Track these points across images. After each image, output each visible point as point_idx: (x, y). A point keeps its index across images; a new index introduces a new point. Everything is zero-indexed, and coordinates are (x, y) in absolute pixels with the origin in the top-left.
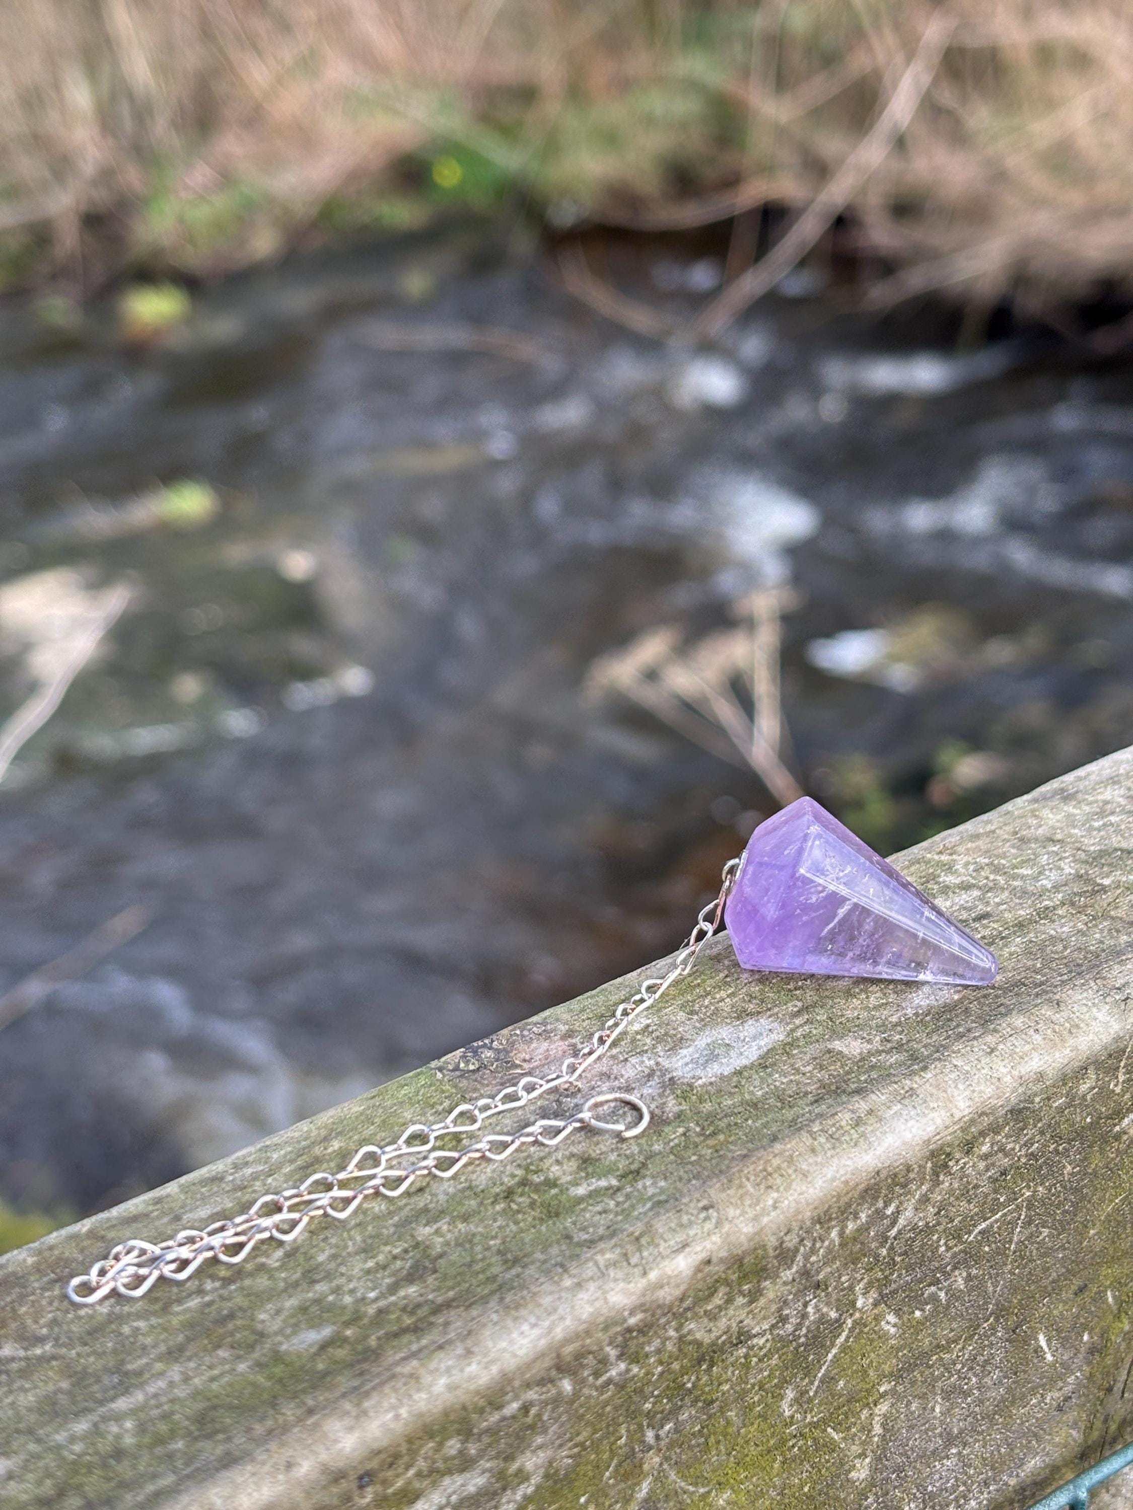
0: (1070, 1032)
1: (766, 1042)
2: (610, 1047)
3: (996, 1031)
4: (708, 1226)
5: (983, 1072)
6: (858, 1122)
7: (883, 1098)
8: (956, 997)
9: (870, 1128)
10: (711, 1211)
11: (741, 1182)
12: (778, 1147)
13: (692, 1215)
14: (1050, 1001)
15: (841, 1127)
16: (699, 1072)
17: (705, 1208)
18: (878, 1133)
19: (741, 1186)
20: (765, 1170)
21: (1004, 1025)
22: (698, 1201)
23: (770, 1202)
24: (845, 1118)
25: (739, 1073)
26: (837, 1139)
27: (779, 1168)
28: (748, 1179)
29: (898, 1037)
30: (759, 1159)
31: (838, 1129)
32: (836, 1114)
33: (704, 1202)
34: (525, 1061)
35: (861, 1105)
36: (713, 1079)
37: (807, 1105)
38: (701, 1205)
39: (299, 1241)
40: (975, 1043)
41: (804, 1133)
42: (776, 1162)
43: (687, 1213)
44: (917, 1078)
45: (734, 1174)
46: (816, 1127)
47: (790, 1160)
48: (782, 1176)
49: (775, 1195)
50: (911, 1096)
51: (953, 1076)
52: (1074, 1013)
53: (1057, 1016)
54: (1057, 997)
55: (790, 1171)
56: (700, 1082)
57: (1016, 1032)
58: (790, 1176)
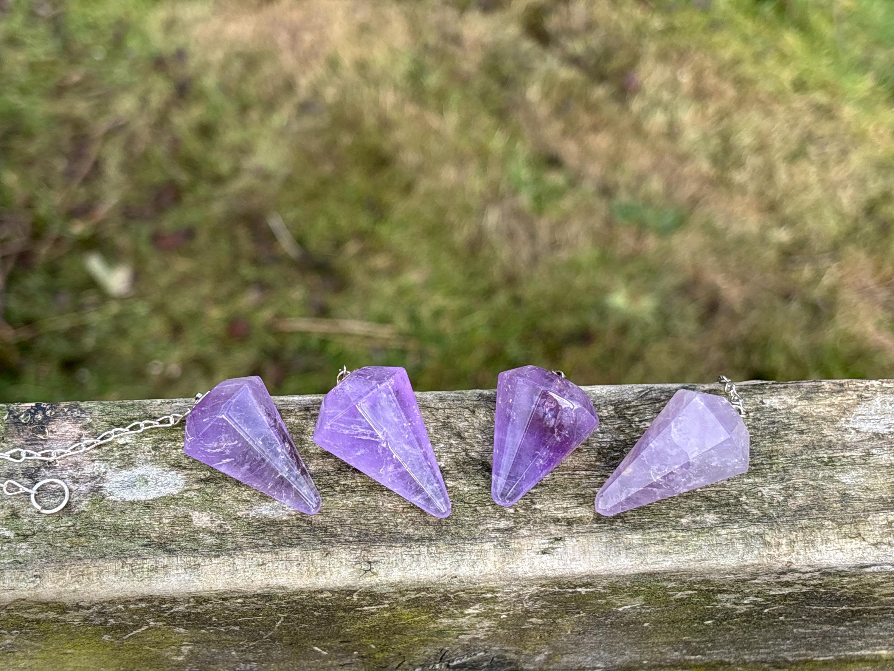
0: (317, 574)
1: (165, 491)
2: (95, 448)
3: (277, 553)
4: (32, 585)
5: (246, 574)
6: (154, 569)
7: (179, 562)
8: (285, 518)
9: (156, 575)
10: (38, 579)
11: (65, 572)
12: (100, 562)
13: (27, 576)
14: (325, 550)
15: (143, 567)
16: (116, 491)
17: (36, 576)
18: (159, 580)
19: (63, 574)
20: (82, 572)
21: (284, 552)
22: (36, 571)
23: (73, 588)
24: (149, 563)
25: (133, 503)
26: (134, 573)
27: (91, 574)
28: (70, 572)
29: (229, 527)
30: (84, 564)
31: (139, 568)
32: (146, 559)
33: (38, 573)
34: (52, 431)
35: (165, 560)
36: (119, 499)
37: (139, 545)
38: (35, 573)
40: (258, 555)
41: (120, 562)
42: (93, 569)
43: (25, 575)
44: (207, 560)
45: (65, 566)
46: (129, 561)
47: (100, 573)
48: (89, 579)
49: (78, 586)
50: (195, 568)
51: (228, 568)
52: (330, 564)
53: (319, 561)
54: (332, 549)
55: (95, 578)
56: (111, 498)
57: (289, 560)
58: (93, 580)
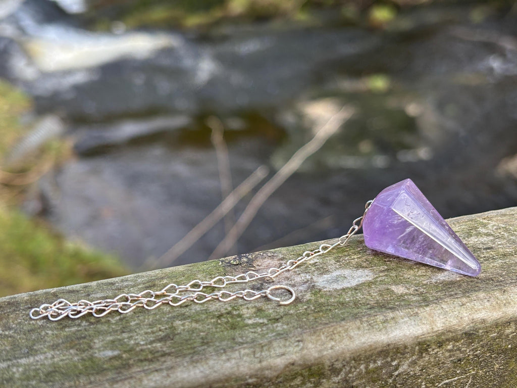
0: (505, 305)
1: (362, 280)
2: (295, 267)
3: (468, 297)
4: (297, 349)
5: (454, 313)
6: (385, 321)
7: (402, 314)
8: (458, 279)
9: (389, 325)
10: (300, 343)
11: (320, 334)
12: (343, 323)
13: (291, 342)
14: (501, 289)
15: (376, 322)
16: (327, 286)
17: (299, 341)
18: (393, 328)
19: (318, 336)
20: (333, 332)
21: (474, 296)
22: (297, 337)
23: (330, 346)
24: (380, 318)
25: (343, 289)
26: (372, 326)
27: (340, 332)
28: (323, 334)
29: (422, 290)
30: (332, 326)
31: (374, 322)
32: (376, 315)
33: (299, 339)
34: (258, 265)
35: (391, 315)
36: (331, 290)
37: (365, 309)
38: (297, 339)
39: (128, 315)
40: (456, 300)
41: (358, 321)
42: (340, 329)
43: (289, 341)
44: (421, 309)
45: (317, 330)
46: (365, 319)
47: (346, 330)
48: (340, 336)
49: (333, 343)
50: (415, 316)
51: (439, 312)
52: (510, 297)
53: (501, 296)
54: (505, 288)
55: (344, 335)
56: (325, 290)
57: (478, 299)
58: (343, 336)
